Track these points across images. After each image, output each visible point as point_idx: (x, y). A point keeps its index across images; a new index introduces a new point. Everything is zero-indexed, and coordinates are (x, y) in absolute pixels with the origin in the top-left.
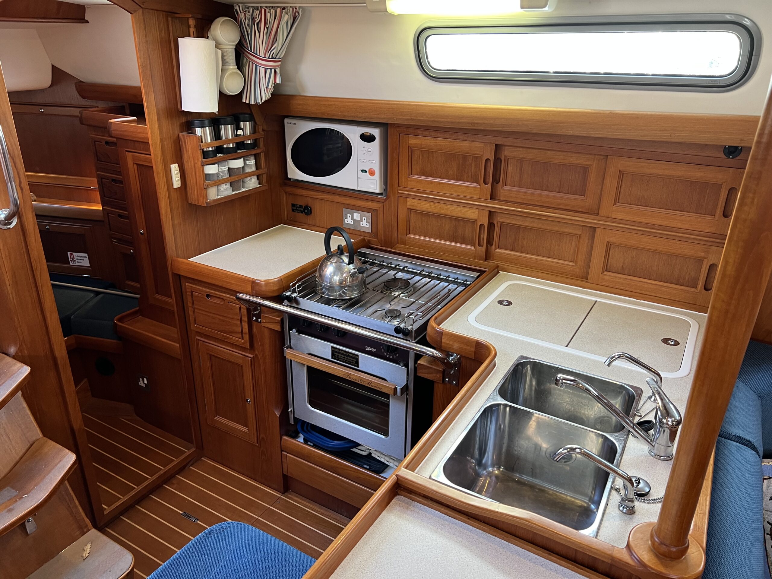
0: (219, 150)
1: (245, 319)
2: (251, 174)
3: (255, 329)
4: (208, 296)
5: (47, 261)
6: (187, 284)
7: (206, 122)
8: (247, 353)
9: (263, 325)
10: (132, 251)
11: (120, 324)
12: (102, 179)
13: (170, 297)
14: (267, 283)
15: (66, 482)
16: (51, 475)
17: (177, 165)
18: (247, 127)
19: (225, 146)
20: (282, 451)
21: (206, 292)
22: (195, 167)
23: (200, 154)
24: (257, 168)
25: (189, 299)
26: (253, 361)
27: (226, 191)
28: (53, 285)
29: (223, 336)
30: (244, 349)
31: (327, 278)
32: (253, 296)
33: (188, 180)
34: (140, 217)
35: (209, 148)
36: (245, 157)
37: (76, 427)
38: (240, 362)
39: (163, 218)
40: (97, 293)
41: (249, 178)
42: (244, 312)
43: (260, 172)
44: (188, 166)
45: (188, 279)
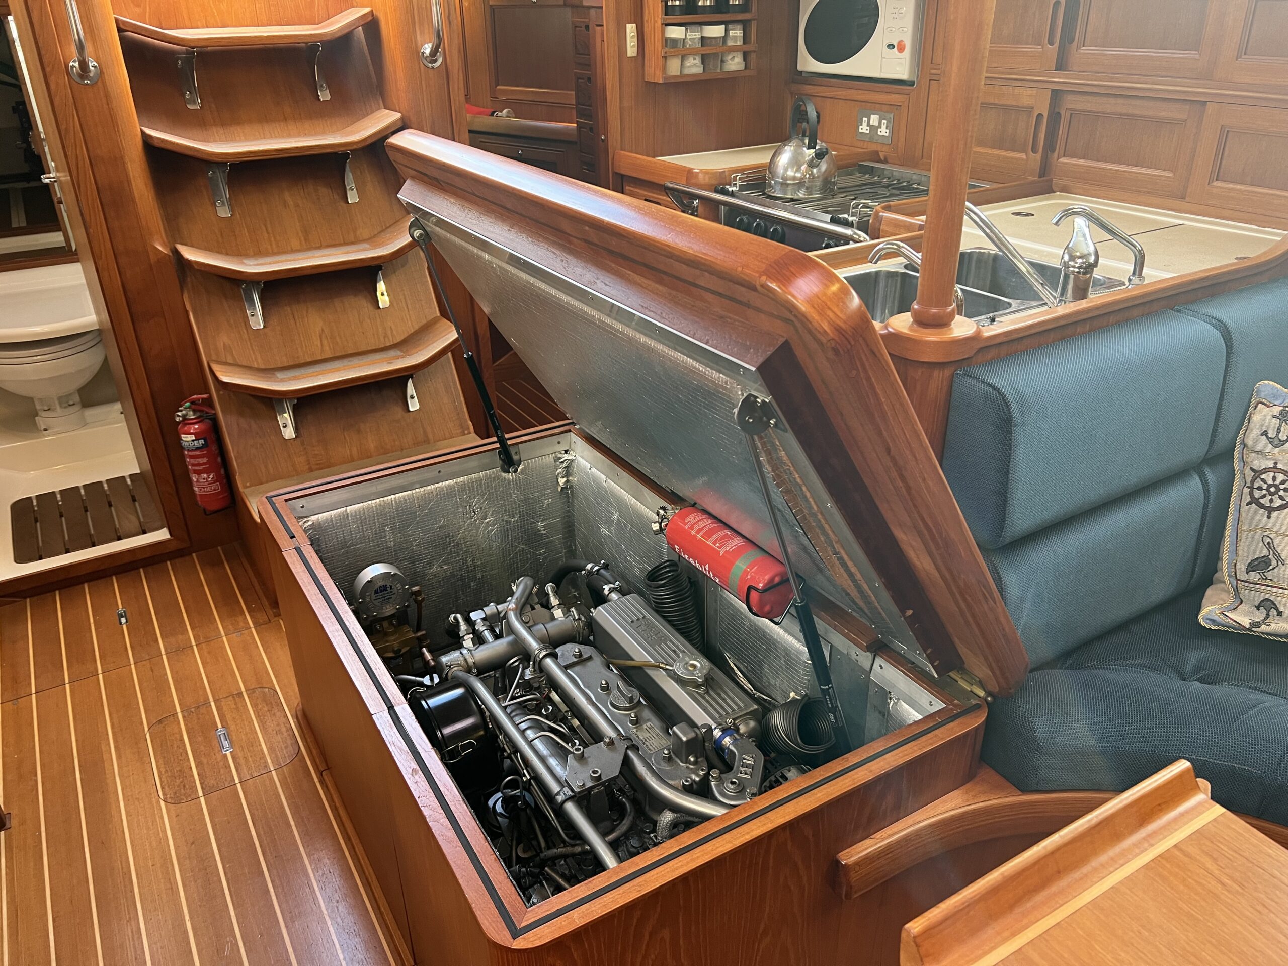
0: (691, 6)
2: (734, 50)
6: (627, 187)
14: (706, 173)
17: (634, 25)
19: (700, 3)
22: (655, 27)
23: (661, 7)
24: (744, 43)
27: (694, 66)
33: (645, 47)
35: (675, 1)
36: (728, 24)
41: (731, 55)
43: (747, 48)
44: (648, 26)
45: (629, 180)
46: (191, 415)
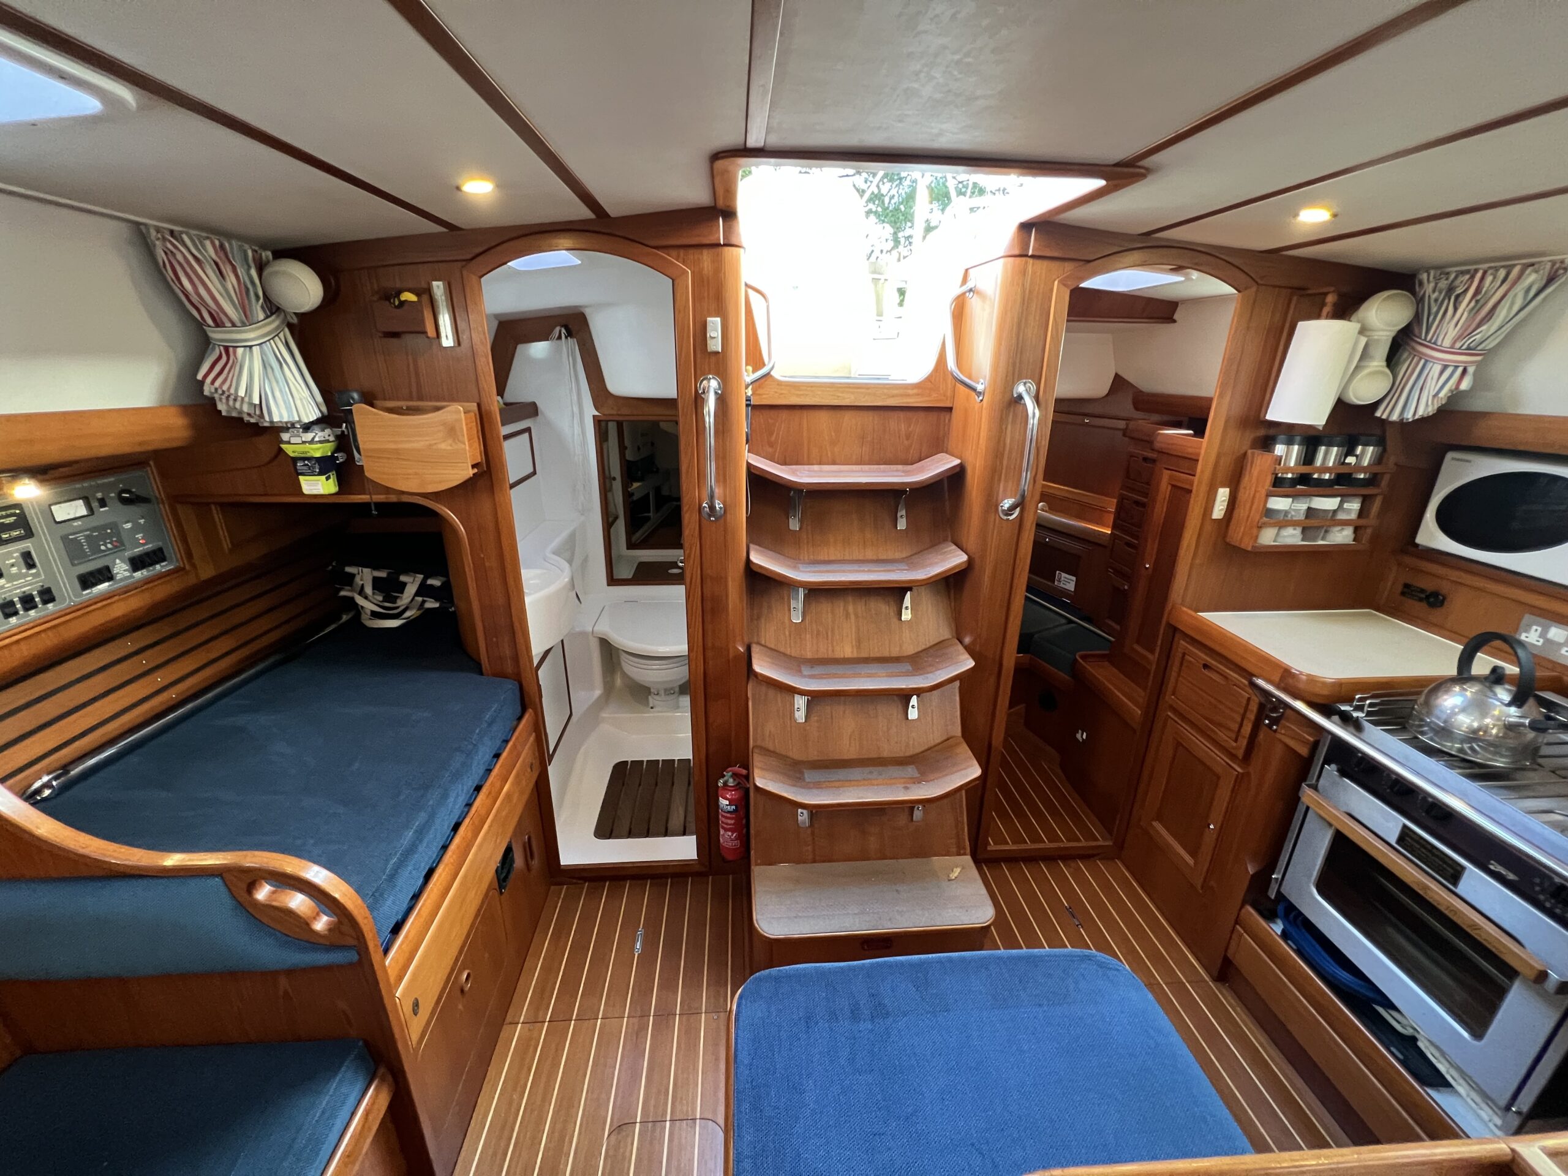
0: (1304, 479)
1: (1251, 716)
2: (1345, 523)
3: (1261, 736)
4: (1206, 666)
5: (1031, 571)
6: (1182, 642)
7: (1298, 439)
8: (1234, 763)
9: (1278, 736)
10: (1126, 587)
11: (1081, 661)
12: (1123, 499)
13: (1152, 652)
14: (1312, 679)
15: (964, 792)
16: (953, 777)
17: (1228, 490)
18: (1367, 454)
19: (1316, 476)
20: (1237, 922)
21: (1205, 660)
22: (1254, 496)
23: (1269, 479)
24: (1359, 517)
25: (1177, 663)
26: (1239, 779)
27: (1292, 537)
28: (1026, 596)
29: (1207, 726)
30: (1233, 756)
31: (1442, 711)
32: (1278, 687)
33: (1236, 513)
34: (1151, 548)
35: (1287, 473)
36: (1345, 497)
37: (994, 743)
38: (1218, 770)
39: (1182, 552)
40: (1070, 621)
41: (1339, 528)
42: (1254, 707)
43: (1362, 522)
44: (1245, 493)
45: (1186, 636)
46: (731, 782)
